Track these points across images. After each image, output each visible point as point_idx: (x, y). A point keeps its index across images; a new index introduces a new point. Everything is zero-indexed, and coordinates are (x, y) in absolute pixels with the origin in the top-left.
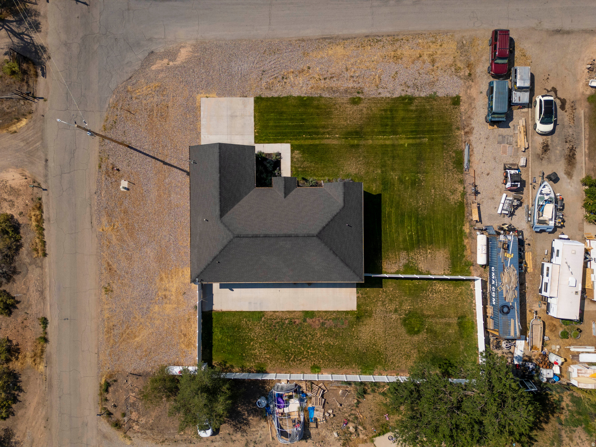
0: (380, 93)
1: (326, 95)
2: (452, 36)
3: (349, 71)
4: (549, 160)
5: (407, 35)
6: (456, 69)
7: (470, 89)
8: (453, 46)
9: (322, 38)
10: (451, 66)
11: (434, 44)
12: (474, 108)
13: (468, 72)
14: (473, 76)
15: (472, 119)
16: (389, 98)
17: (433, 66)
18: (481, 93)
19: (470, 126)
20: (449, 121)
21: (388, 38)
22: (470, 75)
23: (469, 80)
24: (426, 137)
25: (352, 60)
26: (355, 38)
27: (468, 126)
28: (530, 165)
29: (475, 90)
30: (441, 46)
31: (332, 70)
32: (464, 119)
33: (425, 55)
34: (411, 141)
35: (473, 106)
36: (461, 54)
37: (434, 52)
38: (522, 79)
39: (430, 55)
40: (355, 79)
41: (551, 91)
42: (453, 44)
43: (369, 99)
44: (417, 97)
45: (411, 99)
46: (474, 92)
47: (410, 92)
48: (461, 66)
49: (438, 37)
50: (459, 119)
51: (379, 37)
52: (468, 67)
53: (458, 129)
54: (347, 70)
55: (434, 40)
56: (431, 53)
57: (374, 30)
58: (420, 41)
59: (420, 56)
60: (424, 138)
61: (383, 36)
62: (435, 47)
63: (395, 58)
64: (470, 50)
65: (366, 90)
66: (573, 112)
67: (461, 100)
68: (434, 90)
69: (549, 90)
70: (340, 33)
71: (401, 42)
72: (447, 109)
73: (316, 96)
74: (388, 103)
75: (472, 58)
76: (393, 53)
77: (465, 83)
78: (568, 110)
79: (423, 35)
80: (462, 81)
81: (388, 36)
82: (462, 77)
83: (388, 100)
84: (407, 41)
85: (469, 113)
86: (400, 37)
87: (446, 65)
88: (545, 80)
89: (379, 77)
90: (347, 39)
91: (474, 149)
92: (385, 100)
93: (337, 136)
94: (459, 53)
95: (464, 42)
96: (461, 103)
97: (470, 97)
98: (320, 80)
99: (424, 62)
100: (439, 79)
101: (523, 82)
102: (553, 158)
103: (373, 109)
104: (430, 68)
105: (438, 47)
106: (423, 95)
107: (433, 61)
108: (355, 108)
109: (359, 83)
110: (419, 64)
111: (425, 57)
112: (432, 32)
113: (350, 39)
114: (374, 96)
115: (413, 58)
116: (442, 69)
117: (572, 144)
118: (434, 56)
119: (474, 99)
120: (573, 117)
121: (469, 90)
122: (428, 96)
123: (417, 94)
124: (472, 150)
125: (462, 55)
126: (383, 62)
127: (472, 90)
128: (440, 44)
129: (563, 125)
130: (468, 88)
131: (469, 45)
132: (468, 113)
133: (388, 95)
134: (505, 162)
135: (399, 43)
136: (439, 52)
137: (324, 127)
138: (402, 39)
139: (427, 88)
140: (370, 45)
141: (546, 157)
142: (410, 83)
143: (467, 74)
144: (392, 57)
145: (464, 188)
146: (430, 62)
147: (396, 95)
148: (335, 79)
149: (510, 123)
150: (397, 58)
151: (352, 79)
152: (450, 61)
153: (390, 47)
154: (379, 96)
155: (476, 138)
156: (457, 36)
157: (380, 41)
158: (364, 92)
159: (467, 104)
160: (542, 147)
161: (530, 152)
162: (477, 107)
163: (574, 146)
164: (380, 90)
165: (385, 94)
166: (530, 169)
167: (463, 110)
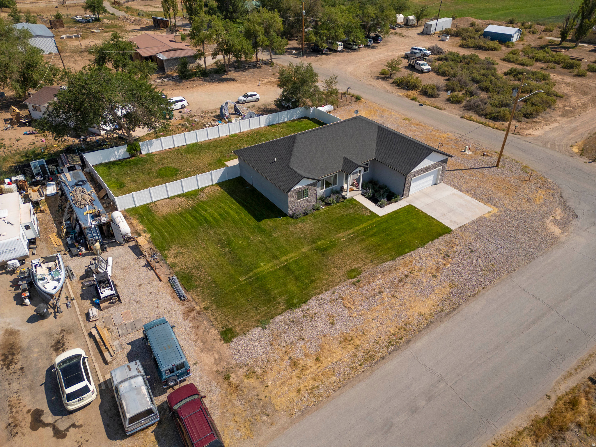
0: (334, 293)
1: (391, 264)
2: (292, 414)
3: (390, 296)
4: (49, 334)
5: (360, 374)
6: (254, 372)
7: (215, 359)
8: (279, 402)
9: (455, 309)
10: (264, 372)
11: (310, 387)
12: (197, 340)
13: (231, 380)
14: (221, 378)
15: (192, 327)
16: (319, 294)
17: (290, 358)
18: (195, 364)
19: (191, 319)
20: (225, 310)
21: (380, 355)
22: (227, 378)
23: (225, 370)
24: (244, 281)
25: (397, 308)
26: (421, 331)
27: (194, 317)
28: (80, 318)
29: (207, 362)
30: (299, 391)
31: (409, 287)
32: (205, 322)
33: (312, 364)
34: (260, 270)
35: (199, 342)
36: (259, 397)
37: (302, 376)
38: (138, 389)
39: (305, 367)
40: (375, 292)
41: (67, 430)
42: (282, 404)
43: (340, 282)
44: (284, 311)
45: (290, 306)
46: (208, 360)
47: (298, 312)
48: (249, 380)
49: (313, 399)
50: (211, 319)
51: (393, 350)
52: (237, 387)
53: (206, 308)
54: (393, 296)
55: (315, 392)
56: (307, 372)
57: (407, 353)
58: (335, 378)
59: (318, 359)
60: (246, 280)
61: (390, 354)
62: (306, 384)
63: (350, 339)
64: (249, 412)
65: (352, 289)
66: (13, 417)
67: (221, 340)
68: (267, 331)
69: (72, 430)
70: (443, 325)
71: (359, 361)
72: (234, 319)
73: (399, 258)
74: (315, 289)
75: (237, 403)
76: (358, 342)
77: (229, 364)
78: (26, 415)
79: (337, 388)
80: (234, 362)
81: (383, 358)
82: (237, 368)
83: (318, 291)
84: (352, 368)
85: (200, 332)
86: (365, 366)
87: (271, 370)
88: (84, 442)
89: (349, 308)
90: (428, 325)
91: (172, 300)
92: (321, 290)
93: (342, 240)
94: (263, 398)
95: (265, 418)
96: (219, 337)
97: (210, 350)
98: (410, 273)
99: (306, 355)
100: (270, 347)
101: (134, 386)
102: (43, 340)
103: (327, 276)
104: (292, 354)
105: (302, 386)
106: (278, 318)
107: (294, 364)
108: (348, 267)
109: (367, 290)
110: (312, 351)
111: (310, 362)
112: (326, 400)
113: (426, 327)
114: (337, 287)
115: (325, 351)
116: (275, 361)
117: (10, 371)
118: (297, 371)
119: (202, 351)
120: (11, 409)
121: (217, 357)
122: (271, 321)
123: (287, 315)
124: (174, 298)
125: (256, 397)
126: (361, 326)
127: (212, 360)
128: (302, 392)
129: (31, 388)
130: (220, 360)
131: (255, 420)
132: (202, 331)
133: (321, 296)
134: (120, 305)
135: (361, 358)
136: (295, 380)
137: (363, 240)
138: (361, 365)
139: (279, 328)
140: (394, 335)
141: (56, 336)
142: (305, 321)
143: (233, 376)
144: (354, 338)
145: (166, 263)
146: (298, 360)
147: (312, 302)
148: (396, 281)
149: (130, 349)
150: (347, 340)
151: (378, 290)
152: (270, 378)
153: (368, 346)
154: (333, 290)
155: (175, 311)
156: (282, 420)
157: (388, 346)
158: (353, 286)
159: (209, 340)
160: (66, 344)
161: (84, 330)
162: (193, 344)
163: (5, 369)
164: (336, 296)
165: (327, 295)
166: (78, 313)
167: (211, 330)
